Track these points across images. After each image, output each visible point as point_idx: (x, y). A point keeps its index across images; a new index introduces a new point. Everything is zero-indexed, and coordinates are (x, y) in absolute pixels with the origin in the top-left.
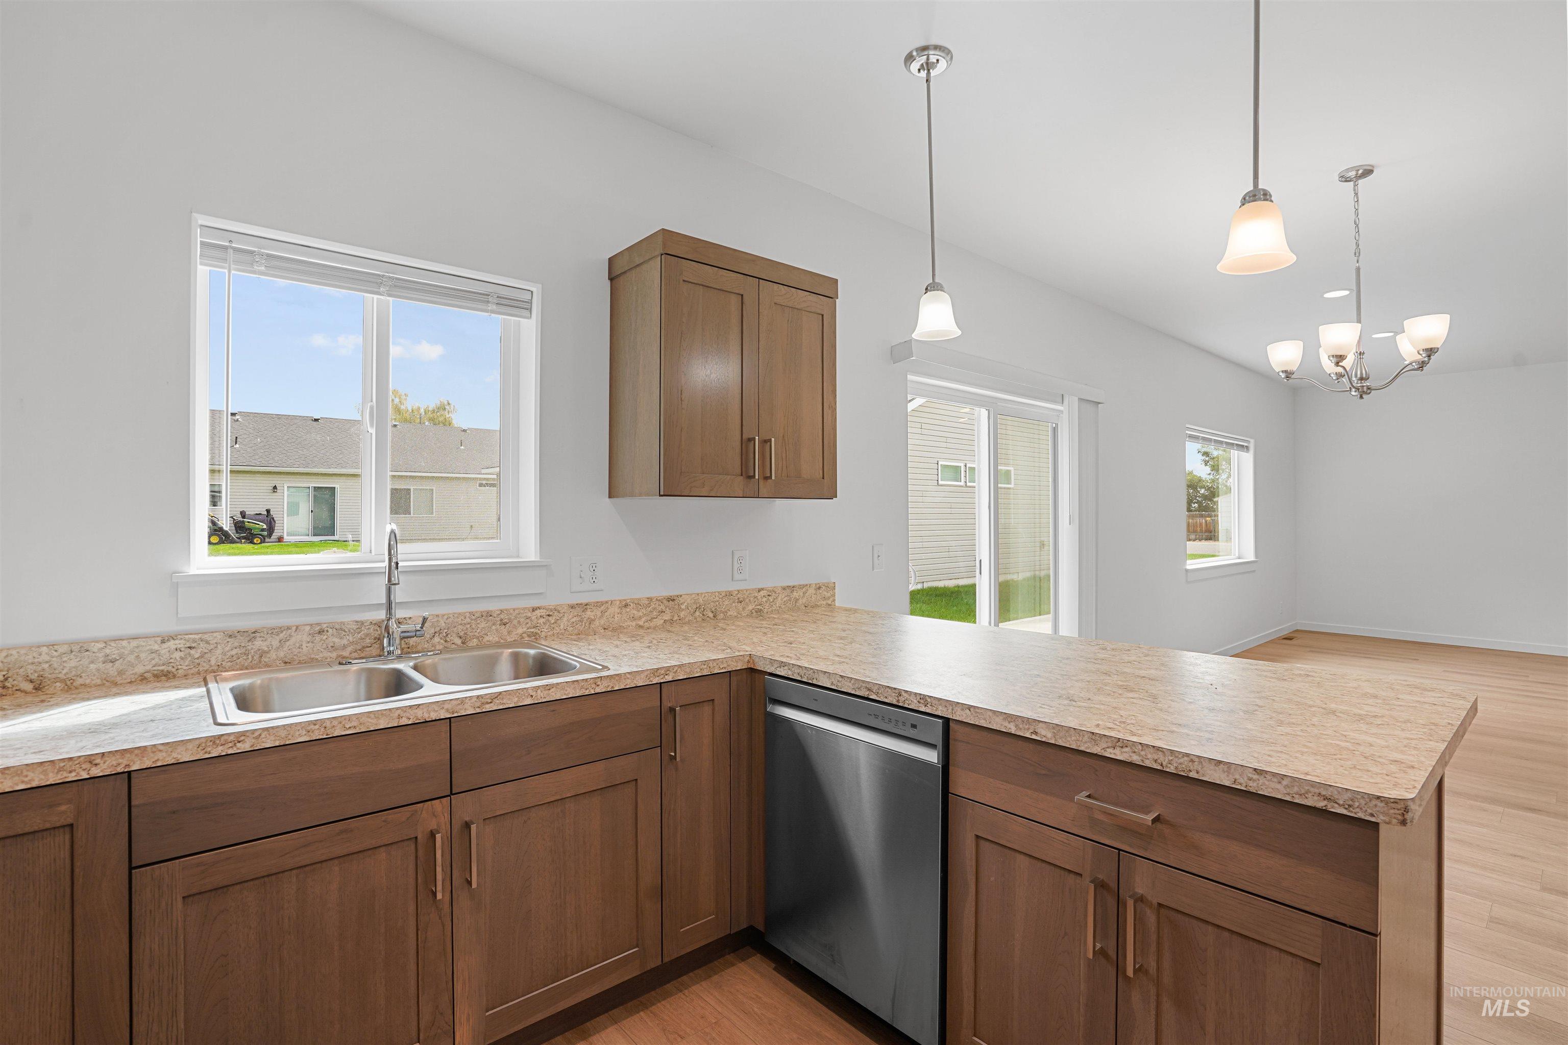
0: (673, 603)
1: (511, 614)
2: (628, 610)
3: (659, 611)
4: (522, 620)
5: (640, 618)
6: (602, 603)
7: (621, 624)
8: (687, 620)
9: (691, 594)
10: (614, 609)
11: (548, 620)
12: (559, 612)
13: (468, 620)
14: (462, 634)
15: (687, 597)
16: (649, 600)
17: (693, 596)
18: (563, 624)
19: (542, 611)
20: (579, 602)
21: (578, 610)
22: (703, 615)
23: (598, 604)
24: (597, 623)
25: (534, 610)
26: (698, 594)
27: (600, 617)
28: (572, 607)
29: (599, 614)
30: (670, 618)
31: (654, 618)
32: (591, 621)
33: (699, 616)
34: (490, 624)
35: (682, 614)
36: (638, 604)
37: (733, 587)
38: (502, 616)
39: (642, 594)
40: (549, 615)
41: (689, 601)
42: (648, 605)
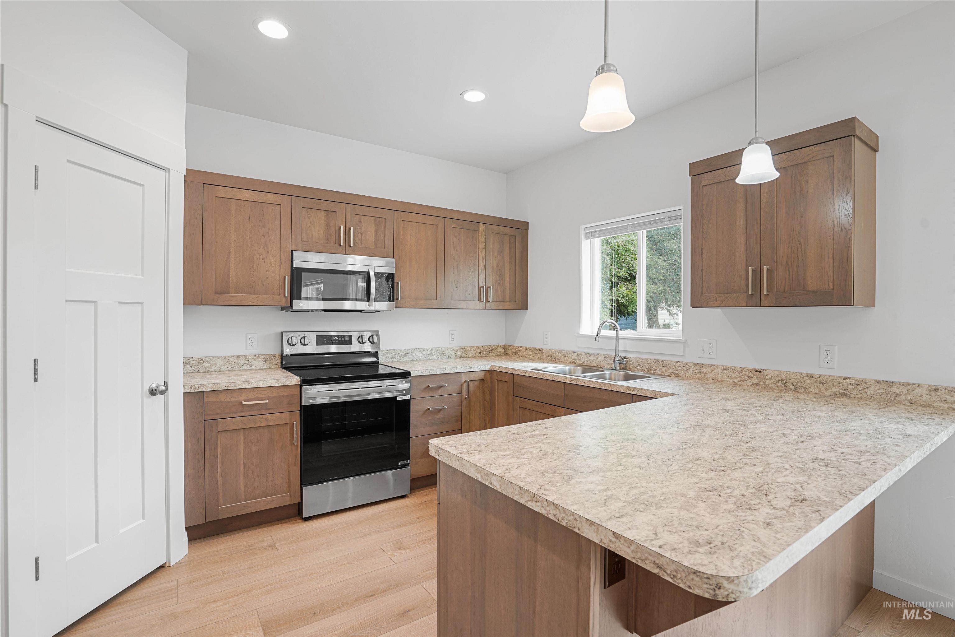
0: (759, 373)
1: (666, 363)
2: (728, 372)
3: (749, 377)
4: (671, 366)
5: (735, 378)
6: (712, 366)
7: (723, 379)
8: (771, 386)
9: (775, 371)
10: (719, 370)
11: (683, 369)
12: (688, 366)
13: (650, 362)
14: (647, 367)
15: (771, 371)
16: (742, 369)
17: (776, 372)
18: (691, 372)
19: (680, 364)
20: (699, 363)
21: (698, 367)
22: (785, 386)
23: (709, 366)
24: (708, 375)
25: (676, 362)
26: (781, 371)
27: (710, 373)
28: (695, 364)
29: (710, 371)
30: (757, 382)
31: (745, 380)
32: (705, 374)
33: (781, 386)
34: (658, 365)
35: (767, 382)
36: (734, 369)
37: (817, 372)
38: (663, 363)
39: (738, 364)
40: (683, 366)
41: (772, 374)
42: (741, 372)
